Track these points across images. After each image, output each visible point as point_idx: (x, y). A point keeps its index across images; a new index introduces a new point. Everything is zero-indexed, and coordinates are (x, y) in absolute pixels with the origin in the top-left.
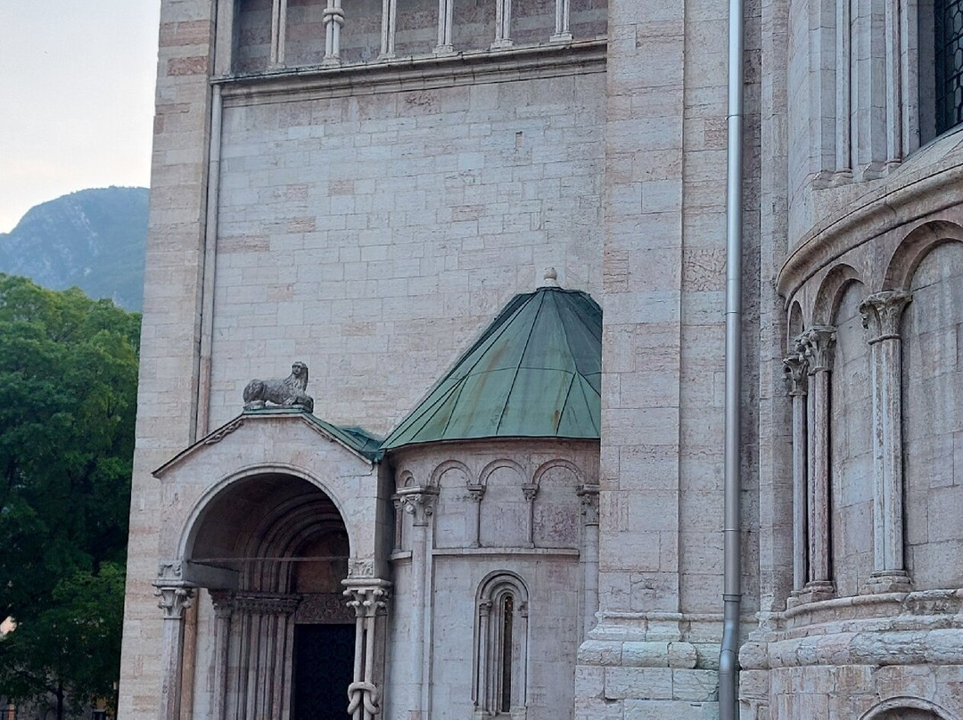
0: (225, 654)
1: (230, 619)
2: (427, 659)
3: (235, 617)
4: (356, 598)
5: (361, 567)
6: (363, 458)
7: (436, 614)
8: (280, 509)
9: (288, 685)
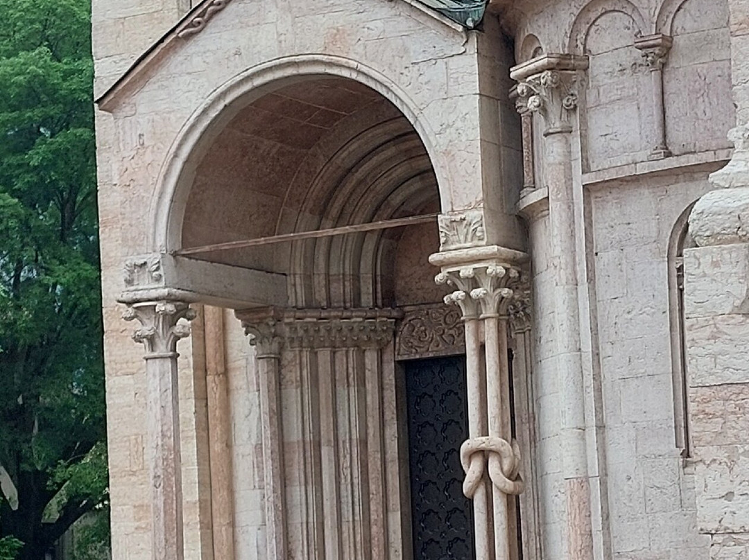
0: (275, 420)
1: (279, 361)
2: (589, 381)
3: (288, 355)
4: (460, 286)
5: (462, 229)
6: (448, 22)
7: (599, 297)
8: (345, 157)
9: (393, 469)
